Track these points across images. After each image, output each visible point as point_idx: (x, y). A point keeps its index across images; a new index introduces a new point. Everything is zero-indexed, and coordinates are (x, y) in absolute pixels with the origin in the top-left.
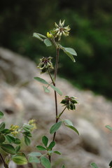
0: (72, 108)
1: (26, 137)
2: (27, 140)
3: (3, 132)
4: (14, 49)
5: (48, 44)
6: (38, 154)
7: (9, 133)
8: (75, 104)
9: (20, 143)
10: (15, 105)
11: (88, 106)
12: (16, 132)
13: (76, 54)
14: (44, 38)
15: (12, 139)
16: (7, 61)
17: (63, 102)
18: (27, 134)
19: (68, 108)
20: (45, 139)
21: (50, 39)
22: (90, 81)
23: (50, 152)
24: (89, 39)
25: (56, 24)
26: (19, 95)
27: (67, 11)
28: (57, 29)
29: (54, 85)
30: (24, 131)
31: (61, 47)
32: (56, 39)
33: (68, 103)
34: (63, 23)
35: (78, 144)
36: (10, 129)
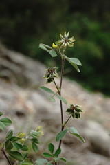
0: (77, 116)
1: (33, 143)
2: (35, 147)
3: (11, 140)
4: (25, 53)
5: (53, 54)
6: (45, 161)
7: (17, 140)
8: (80, 113)
9: (27, 150)
10: (26, 108)
11: (98, 108)
12: (23, 139)
13: (80, 64)
14: (49, 49)
15: (20, 146)
16: (18, 65)
17: (68, 111)
18: (35, 141)
19: (73, 116)
20: (52, 147)
21: (55, 50)
22: (100, 84)
23: (56, 159)
24: (99, 42)
25: (61, 36)
26: (30, 98)
27: (77, 15)
28: (62, 41)
29: (60, 94)
30: (32, 138)
31: (66, 57)
32: (62, 50)
33: (73, 112)
34: (68, 35)
35: (87, 148)
36: (18, 137)
